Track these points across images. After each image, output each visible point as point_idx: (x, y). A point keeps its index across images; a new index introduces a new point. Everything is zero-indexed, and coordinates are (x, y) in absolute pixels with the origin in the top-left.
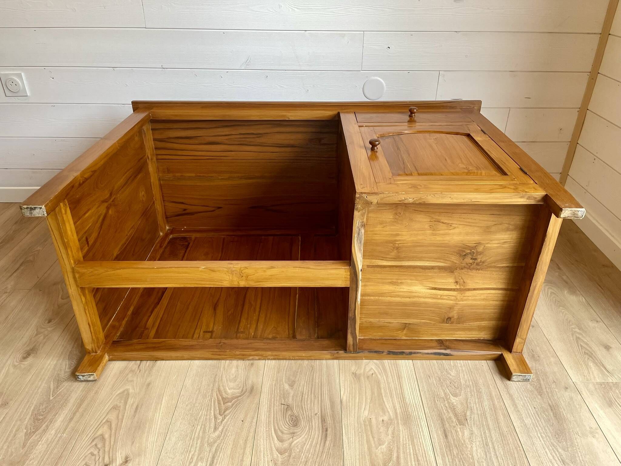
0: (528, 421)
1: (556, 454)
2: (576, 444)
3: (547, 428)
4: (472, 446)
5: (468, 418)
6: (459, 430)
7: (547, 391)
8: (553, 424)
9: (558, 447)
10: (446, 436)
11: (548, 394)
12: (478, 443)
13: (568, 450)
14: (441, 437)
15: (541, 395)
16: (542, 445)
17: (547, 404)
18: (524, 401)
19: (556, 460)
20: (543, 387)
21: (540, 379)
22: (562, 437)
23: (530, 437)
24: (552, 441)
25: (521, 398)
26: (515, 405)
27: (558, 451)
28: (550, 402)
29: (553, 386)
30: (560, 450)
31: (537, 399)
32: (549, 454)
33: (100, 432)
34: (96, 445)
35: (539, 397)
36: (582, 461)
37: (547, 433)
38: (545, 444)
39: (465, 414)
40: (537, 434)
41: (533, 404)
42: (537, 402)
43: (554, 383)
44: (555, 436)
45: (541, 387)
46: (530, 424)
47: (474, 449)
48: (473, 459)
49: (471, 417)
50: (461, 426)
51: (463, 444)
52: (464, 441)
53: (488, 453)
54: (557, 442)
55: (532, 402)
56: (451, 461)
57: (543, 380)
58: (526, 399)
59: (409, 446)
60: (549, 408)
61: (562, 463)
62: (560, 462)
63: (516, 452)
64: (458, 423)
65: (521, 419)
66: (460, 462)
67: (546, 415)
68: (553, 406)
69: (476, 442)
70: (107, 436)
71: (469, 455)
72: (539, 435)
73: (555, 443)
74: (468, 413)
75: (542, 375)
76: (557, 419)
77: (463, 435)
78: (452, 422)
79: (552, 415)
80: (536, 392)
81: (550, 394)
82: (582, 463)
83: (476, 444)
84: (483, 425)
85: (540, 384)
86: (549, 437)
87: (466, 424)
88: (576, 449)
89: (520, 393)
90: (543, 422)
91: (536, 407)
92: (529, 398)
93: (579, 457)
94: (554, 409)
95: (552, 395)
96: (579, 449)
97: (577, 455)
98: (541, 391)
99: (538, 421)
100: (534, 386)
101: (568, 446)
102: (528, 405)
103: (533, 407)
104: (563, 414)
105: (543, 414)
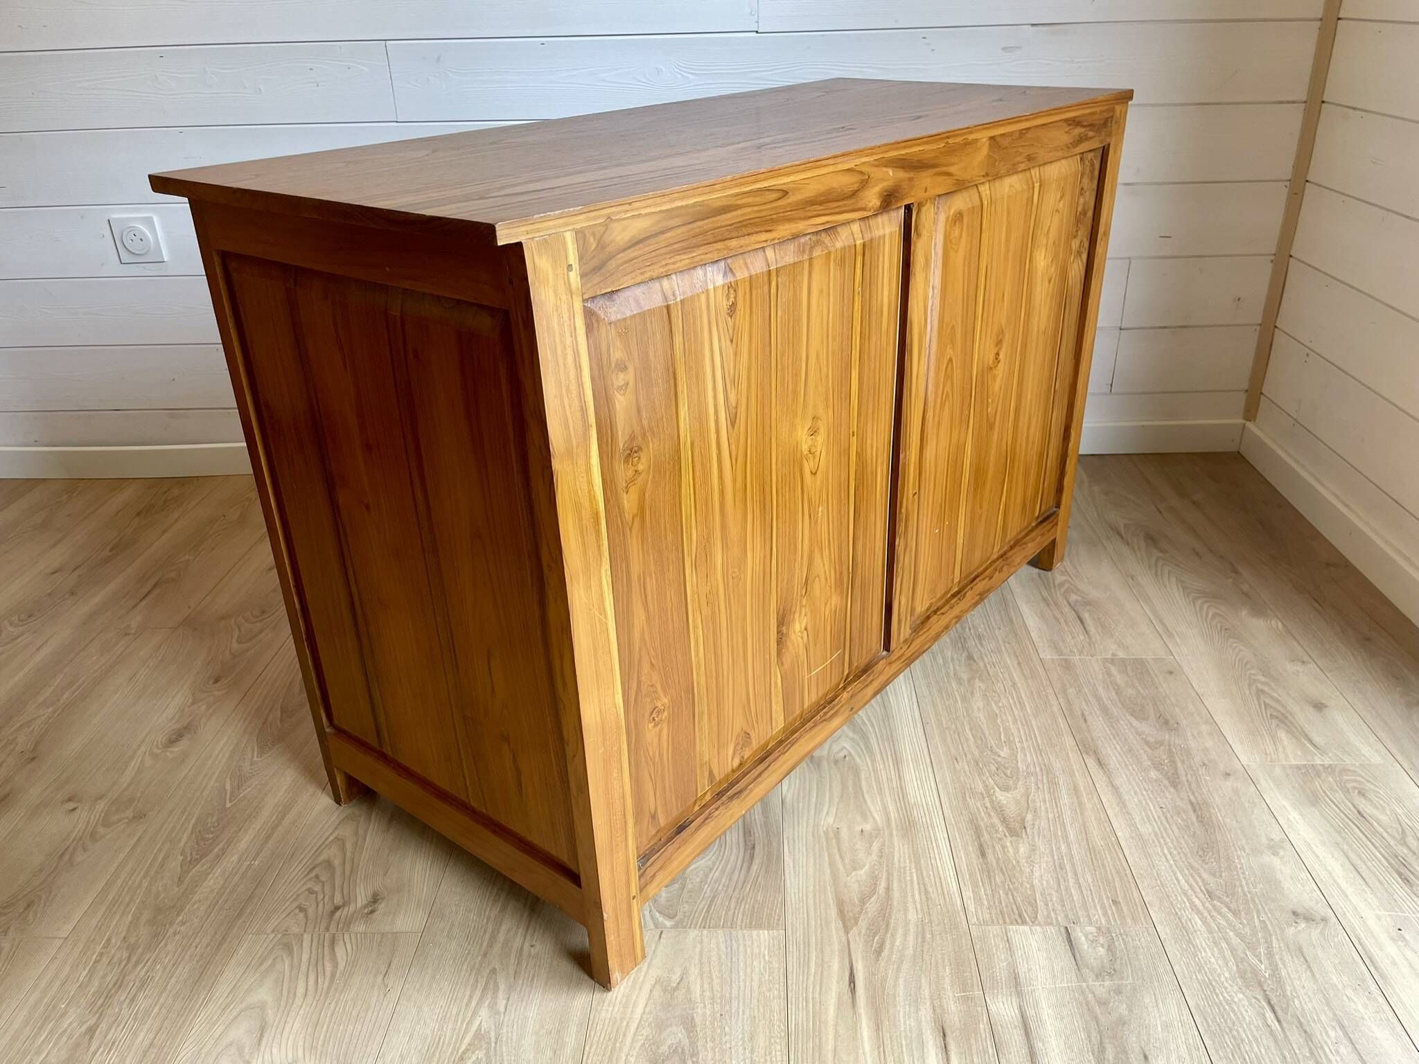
0: (1145, 829)
1: (1197, 883)
2: (1239, 866)
3: (1182, 841)
4: (1032, 870)
5: (1027, 825)
6: (1008, 844)
7: (1188, 781)
8: (1195, 833)
9: (1202, 871)
10: (983, 853)
11: (1190, 785)
12: (1044, 865)
13: (1221, 876)
14: (974, 858)
15: (1175, 787)
16: (1171, 866)
17: (1187, 802)
18: (1141, 797)
19: (1195, 892)
20: (1182, 773)
21: (1177, 759)
22: (1210, 854)
23: (1147, 854)
24: (1191, 860)
25: (1135, 791)
26: (1122, 804)
27: (1200, 877)
28: (1192, 798)
29: (1202, 771)
30: (1205, 876)
31: (1166, 793)
32: (1183, 882)
35: (1172, 790)
36: (1248, 894)
37: (1181, 849)
38: (1177, 866)
39: (1023, 819)
40: (1162, 851)
41: (1158, 802)
42: (1166, 798)
43: (1204, 767)
44: (1198, 853)
45: (1176, 773)
46: (1150, 834)
47: (1037, 874)
48: (1033, 889)
49: (1033, 824)
50: (1014, 838)
51: (1014, 867)
52: (1018, 861)
53: (1062, 881)
54: (1200, 862)
55: (1156, 798)
56: (989, 892)
57: (1183, 762)
58: (1144, 793)
59: (910, 870)
60: (1190, 807)
61: (1207, 896)
62: (1204, 895)
63: (1117, 880)
64: (1007, 834)
65: (1132, 826)
66: (1007, 894)
67: (1183, 820)
68: (1199, 804)
69: (1040, 862)
71: (1025, 883)
72: (1166, 851)
73: (1195, 864)
74: (1029, 818)
75: (1182, 755)
76: (1204, 826)
77: (1016, 852)
78: (997, 831)
79: (1194, 820)
80: (1166, 782)
81: (1194, 785)
83: (1040, 867)
84: (1056, 836)
85: (1176, 769)
86: (1186, 855)
87: (1024, 835)
88: (1238, 875)
89: (1135, 784)
90: (1176, 831)
91: (1163, 806)
92: (1152, 792)
93: (1241, 886)
94: (1199, 809)
95: (1198, 786)
96: (1243, 873)
97: (1238, 883)
98: (1177, 780)
99: (1165, 829)
100: (1162, 773)
101: (1222, 869)
102: (1147, 803)
103: (1157, 807)
104: (1217, 818)
105: (1176, 818)
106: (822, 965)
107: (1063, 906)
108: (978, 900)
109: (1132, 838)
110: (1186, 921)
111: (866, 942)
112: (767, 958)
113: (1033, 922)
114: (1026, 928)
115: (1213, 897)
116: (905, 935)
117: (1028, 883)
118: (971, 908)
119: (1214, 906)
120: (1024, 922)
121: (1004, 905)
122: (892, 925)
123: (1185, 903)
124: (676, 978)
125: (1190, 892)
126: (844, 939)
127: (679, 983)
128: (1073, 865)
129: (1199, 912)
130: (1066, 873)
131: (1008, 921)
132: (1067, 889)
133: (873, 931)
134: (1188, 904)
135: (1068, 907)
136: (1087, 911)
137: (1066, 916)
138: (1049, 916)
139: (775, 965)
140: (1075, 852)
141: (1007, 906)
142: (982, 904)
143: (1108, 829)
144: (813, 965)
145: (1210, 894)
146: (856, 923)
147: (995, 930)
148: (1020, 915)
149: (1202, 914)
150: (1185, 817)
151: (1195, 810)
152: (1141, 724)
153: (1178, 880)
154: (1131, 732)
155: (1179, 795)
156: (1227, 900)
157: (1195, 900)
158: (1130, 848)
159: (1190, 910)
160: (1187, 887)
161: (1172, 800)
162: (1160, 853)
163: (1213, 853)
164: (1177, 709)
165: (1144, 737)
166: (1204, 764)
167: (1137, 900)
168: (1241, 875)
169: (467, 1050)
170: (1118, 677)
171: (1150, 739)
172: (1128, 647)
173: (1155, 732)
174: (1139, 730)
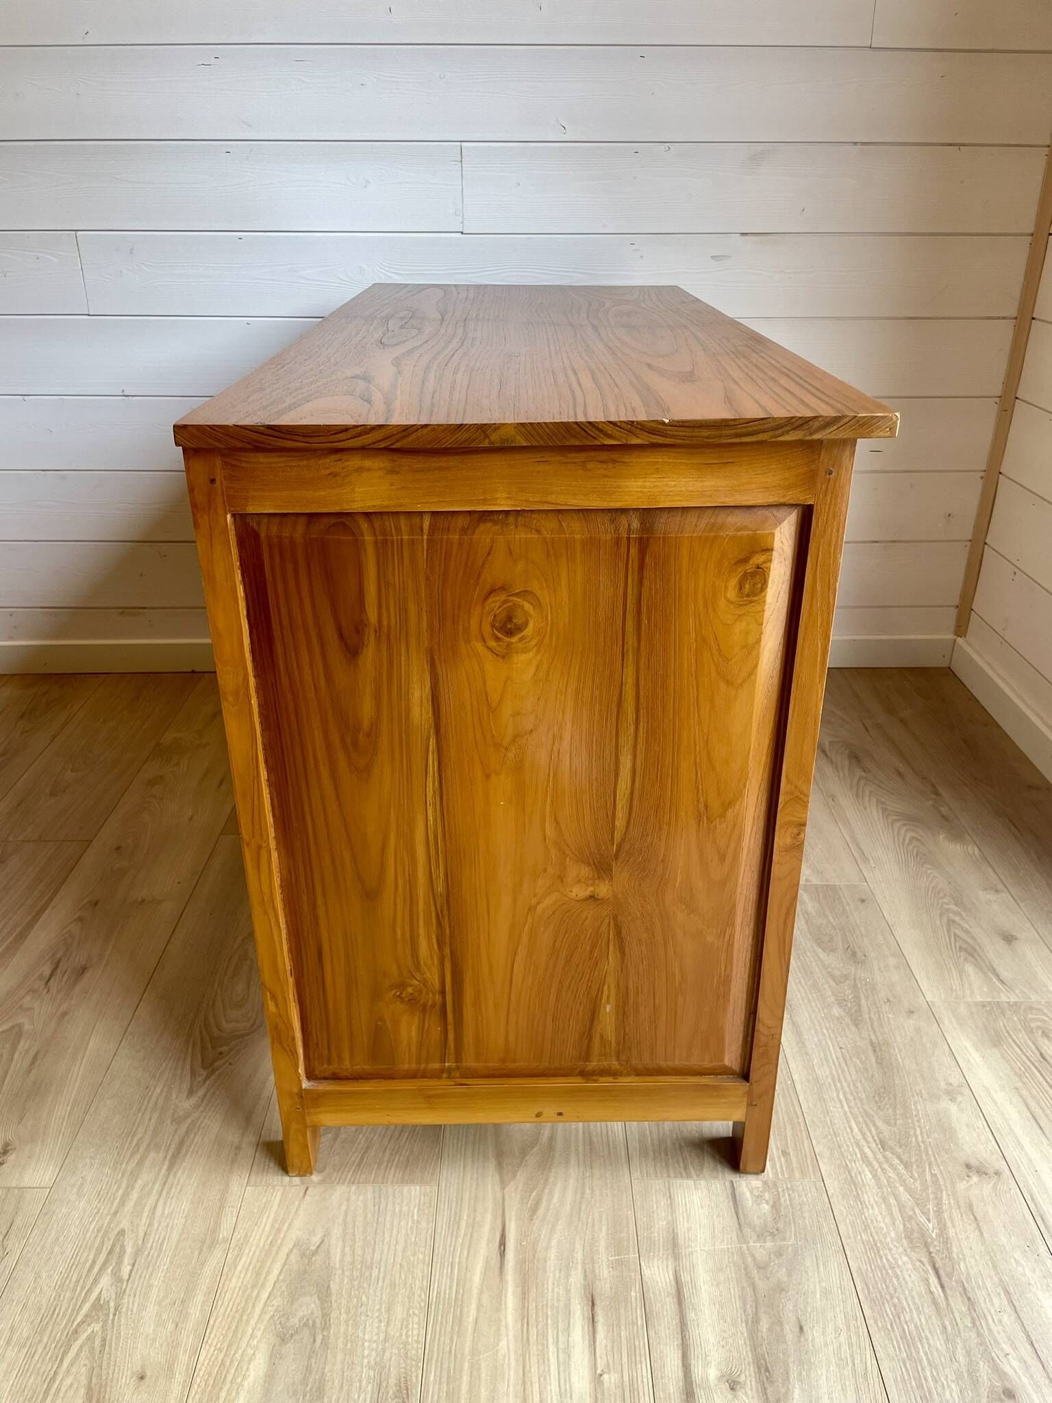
0: (823, 1072)
1: (870, 1131)
2: (914, 1113)
3: (859, 1084)
7: (870, 1019)
8: (873, 1076)
9: (876, 1117)
11: (872, 1023)
13: (896, 1124)
15: (856, 1025)
16: (845, 1113)
17: (868, 1041)
18: (820, 1036)
19: (868, 1142)
20: (865, 1008)
21: (862, 995)
22: (886, 1099)
23: (821, 1099)
24: (866, 1107)
25: (816, 1030)
26: (802, 1044)
27: (875, 1125)
28: (873, 1038)
29: (886, 1008)
30: (880, 1123)
31: (847, 1032)
32: (856, 1130)
35: (853, 1028)
36: (922, 1145)
37: (857, 1093)
38: (851, 1113)
40: (838, 1095)
41: (837, 1042)
42: (847, 1037)
43: (888, 1004)
44: (874, 1097)
45: (859, 1011)
46: (827, 1077)
54: (875, 1109)
55: (836, 1038)
56: (656, 1142)
57: (867, 998)
58: (825, 1032)
60: (870, 1047)
61: (879, 1146)
62: (877, 1145)
63: (789, 1128)
65: (809, 1068)
66: (674, 1144)
67: (861, 1061)
68: (879, 1044)
72: (841, 1096)
73: (871, 1112)
75: (866, 990)
76: (882, 1068)
79: (873, 1061)
80: (848, 1020)
81: (876, 1023)
85: (859, 1005)
86: (861, 1100)
88: (913, 1123)
89: (816, 1022)
90: (854, 1073)
91: (843, 1046)
92: (833, 1031)
93: (916, 1136)
94: (879, 1050)
95: (880, 1025)
96: (918, 1121)
97: (912, 1133)
98: (860, 1018)
99: (843, 1071)
100: (844, 1010)
101: (898, 1117)
102: (827, 1043)
103: (837, 1047)
104: (897, 1060)
105: (855, 1059)
106: (473, 1225)
108: (643, 1150)
109: (809, 1081)
110: (856, 1174)
111: (522, 1199)
112: (415, 1217)
113: (698, 1177)
114: (691, 1182)
115: (886, 1148)
116: (565, 1192)
118: (636, 1158)
119: (885, 1157)
120: (689, 1177)
121: (669, 1156)
122: (551, 1178)
123: (856, 1154)
124: (316, 1240)
125: (863, 1142)
126: (499, 1195)
127: (318, 1247)
129: (869, 1164)
131: (672, 1174)
133: (530, 1186)
134: (859, 1155)
138: (714, 1169)
139: (424, 1224)
141: (672, 1158)
142: (647, 1157)
143: (784, 1073)
144: (463, 1224)
145: (883, 1145)
146: (514, 1177)
147: (659, 1183)
148: (686, 1169)
149: (873, 1167)
150: (864, 1058)
151: (875, 1051)
152: (828, 955)
153: (850, 1127)
154: (818, 965)
155: (860, 1034)
156: (900, 1151)
157: (867, 1150)
158: (805, 1092)
159: (861, 1162)
160: (859, 1137)
161: (852, 1039)
162: (836, 1099)
163: (889, 1099)
164: (866, 940)
165: (830, 970)
166: (888, 1000)
167: (807, 1150)
168: (916, 1123)
169: (83, 1322)
170: (809, 905)
171: (837, 973)
172: (822, 873)
173: (842, 965)
174: (826, 963)
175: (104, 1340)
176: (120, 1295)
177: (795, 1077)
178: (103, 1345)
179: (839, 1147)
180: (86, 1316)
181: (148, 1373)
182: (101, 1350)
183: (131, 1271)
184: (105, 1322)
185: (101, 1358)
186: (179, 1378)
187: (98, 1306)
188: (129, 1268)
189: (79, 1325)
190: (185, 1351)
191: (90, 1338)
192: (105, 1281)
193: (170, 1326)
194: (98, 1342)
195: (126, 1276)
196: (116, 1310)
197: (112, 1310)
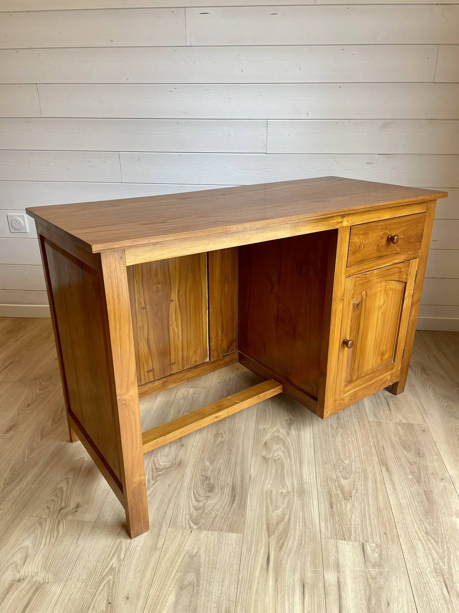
0: (403, 501)
1: (422, 527)
2: (441, 521)
3: (418, 508)
4: (351, 516)
5: (352, 495)
6: (343, 504)
7: (424, 481)
8: (424, 505)
9: (425, 522)
10: (332, 507)
11: (425, 483)
12: (357, 514)
13: (433, 525)
14: (328, 508)
15: (418, 483)
16: (412, 519)
17: (423, 490)
18: (403, 486)
19: (421, 532)
20: (423, 477)
21: (421, 470)
22: (430, 515)
23: (402, 513)
24: (421, 517)
25: (401, 484)
26: (395, 489)
27: (424, 525)
28: (425, 489)
29: (432, 477)
30: (426, 525)
31: (414, 486)
32: (416, 526)
33: (60, 486)
34: (56, 494)
35: (417, 484)
36: (444, 534)
37: (417, 511)
38: (414, 519)
39: (351, 493)
40: (409, 512)
41: (410, 489)
42: (414, 488)
43: (433, 475)
44: (424, 514)
45: (420, 477)
46: (405, 504)
47: (353, 518)
48: (351, 524)
49: (355, 495)
50: (346, 501)
51: (344, 514)
52: (346, 512)
53: (364, 522)
54: (425, 518)
55: (409, 488)
56: (332, 525)
57: (424, 472)
58: (405, 485)
59: (299, 512)
60: (424, 493)
61: (426, 534)
62: (425, 533)
63: (387, 523)
64: (343, 499)
65: (398, 499)
66: (339, 526)
67: (420, 498)
68: (428, 492)
69: (356, 513)
70: (65, 489)
71: (348, 522)
72: (411, 512)
73: (423, 519)
74: (354, 492)
75: (423, 469)
76: (429, 502)
77: (346, 507)
78: (339, 497)
79: (425, 499)
80: (415, 481)
81: (427, 483)
82: (443, 535)
83: (355, 515)
84: (364, 501)
85: (420, 475)
86: (419, 514)
87: (350, 500)
88: (440, 525)
89: (401, 480)
90: (416, 503)
91: (412, 492)
92: (408, 484)
93: (441, 531)
94: (428, 494)
95: (429, 483)
96: (443, 525)
97: (440, 529)
98: (420, 480)
99: (412, 502)
100: (414, 476)
101: (434, 522)
102: (405, 490)
103: (410, 491)
104: (435, 499)
105: (417, 497)
106: (257, 551)
107: (363, 533)
108: (327, 527)
109: (397, 505)
110: (415, 544)
111: (277, 542)
112: (234, 546)
113: (349, 540)
114: (346, 542)
115: (428, 534)
116: (293, 541)
117: (349, 522)
118: (323, 530)
119: (428, 539)
120: (345, 539)
121: (337, 531)
122: (289, 535)
123: (415, 536)
124: (195, 551)
125: (419, 532)
126: (267, 540)
127: (196, 554)
128: (370, 515)
129: (421, 541)
130: (366, 518)
131: (338, 538)
132: (366, 526)
133: (280, 538)
134: (417, 537)
135: (365, 533)
136: (373, 536)
137: (363, 538)
138: (356, 537)
139: (237, 549)
140: (371, 510)
141: (338, 531)
142: (328, 530)
143: (387, 500)
144: (253, 551)
145: (427, 533)
146: (274, 534)
147: (332, 541)
148: (344, 536)
149: (422, 542)
150: (421, 497)
151: (426, 494)
152: (408, 453)
153: (414, 526)
154: (403, 457)
155: (420, 487)
156: (434, 536)
157: (420, 535)
158: (395, 509)
159: (417, 539)
160: (417, 529)
161: (416, 489)
162: (408, 513)
163: (431, 515)
164: (424, 448)
165: (408, 459)
166: (433, 474)
167: (395, 533)
168: (442, 525)
169: (106, 575)
170: (401, 431)
171: (411, 461)
172: (407, 418)
173: (413, 457)
174: (407, 456)
175: (114, 583)
176: (120, 566)
177: (391, 503)
178: (113, 585)
179: (408, 533)
180: (107, 573)
181: (130, 597)
182: (112, 587)
183: (124, 557)
184: (114, 576)
185: (112, 589)
186: (142, 600)
187: (112, 569)
188: (124, 555)
189: (104, 576)
190: (144, 590)
191: (109, 582)
192: (115, 560)
193: (139, 580)
194: (111, 582)
195: (122, 558)
196: (118, 571)
197: (117, 571)
